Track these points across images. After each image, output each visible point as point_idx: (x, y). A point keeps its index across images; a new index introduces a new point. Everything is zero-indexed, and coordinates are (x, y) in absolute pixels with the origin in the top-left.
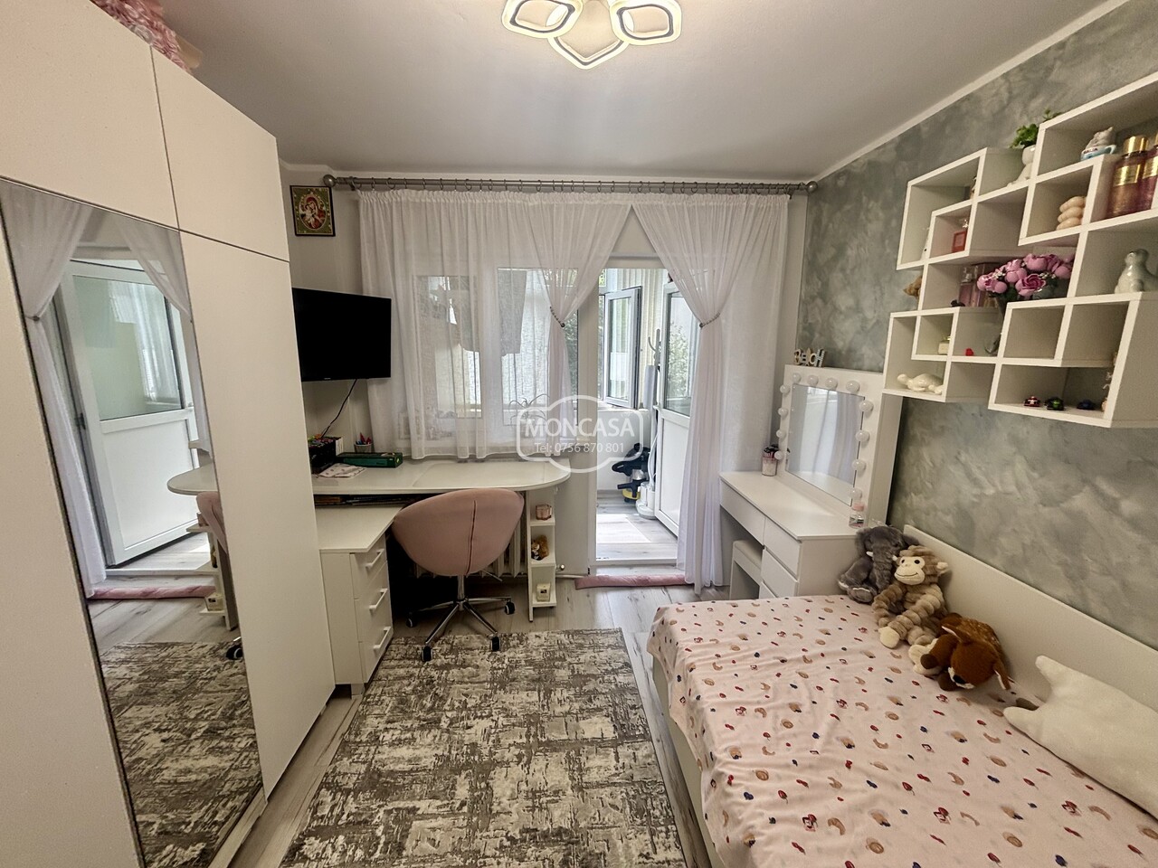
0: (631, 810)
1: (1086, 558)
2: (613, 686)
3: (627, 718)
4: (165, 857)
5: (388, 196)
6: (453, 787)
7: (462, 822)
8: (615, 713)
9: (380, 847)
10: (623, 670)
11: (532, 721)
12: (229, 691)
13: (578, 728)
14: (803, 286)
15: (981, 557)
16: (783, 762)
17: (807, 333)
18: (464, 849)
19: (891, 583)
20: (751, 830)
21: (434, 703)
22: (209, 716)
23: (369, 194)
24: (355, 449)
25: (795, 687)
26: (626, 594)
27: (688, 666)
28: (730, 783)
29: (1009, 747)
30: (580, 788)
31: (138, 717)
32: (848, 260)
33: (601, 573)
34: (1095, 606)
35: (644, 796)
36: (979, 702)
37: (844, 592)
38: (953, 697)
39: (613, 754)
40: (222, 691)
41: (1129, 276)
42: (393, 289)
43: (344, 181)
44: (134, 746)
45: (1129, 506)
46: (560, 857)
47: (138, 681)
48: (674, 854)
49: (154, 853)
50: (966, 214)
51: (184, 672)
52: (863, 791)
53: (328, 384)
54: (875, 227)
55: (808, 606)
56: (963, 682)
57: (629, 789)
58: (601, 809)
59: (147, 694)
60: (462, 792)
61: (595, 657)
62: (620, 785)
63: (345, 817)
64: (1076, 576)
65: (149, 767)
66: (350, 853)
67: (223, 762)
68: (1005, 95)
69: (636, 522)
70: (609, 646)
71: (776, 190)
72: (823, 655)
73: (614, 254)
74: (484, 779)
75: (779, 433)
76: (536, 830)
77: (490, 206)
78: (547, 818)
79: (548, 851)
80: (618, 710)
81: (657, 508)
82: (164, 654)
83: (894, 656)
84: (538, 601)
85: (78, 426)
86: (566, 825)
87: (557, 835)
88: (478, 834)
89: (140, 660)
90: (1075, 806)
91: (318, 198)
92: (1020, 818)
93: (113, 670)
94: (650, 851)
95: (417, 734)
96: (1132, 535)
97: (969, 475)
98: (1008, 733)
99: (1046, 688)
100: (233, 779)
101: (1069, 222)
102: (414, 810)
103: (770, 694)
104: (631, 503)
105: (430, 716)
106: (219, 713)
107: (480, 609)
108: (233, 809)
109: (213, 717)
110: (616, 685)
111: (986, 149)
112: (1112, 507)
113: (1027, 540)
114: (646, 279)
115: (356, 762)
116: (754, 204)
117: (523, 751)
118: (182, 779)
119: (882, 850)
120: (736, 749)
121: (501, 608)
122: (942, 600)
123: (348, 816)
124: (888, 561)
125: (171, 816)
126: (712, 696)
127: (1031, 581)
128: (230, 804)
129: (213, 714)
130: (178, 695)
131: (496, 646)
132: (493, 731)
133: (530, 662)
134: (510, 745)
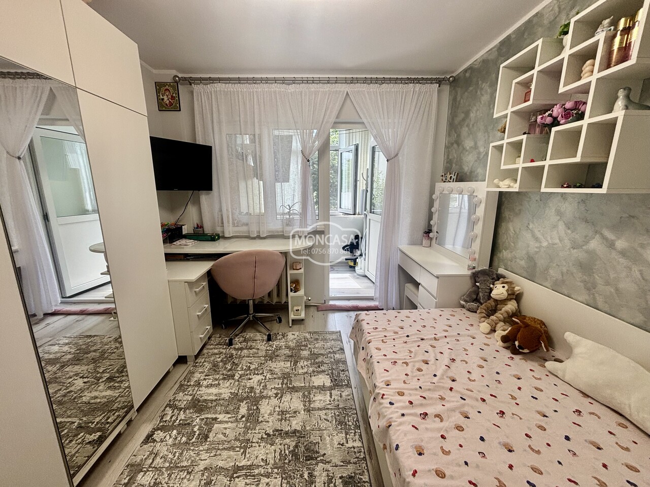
0: (336, 422)
1: (596, 276)
2: (333, 360)
3: (339, 375)
4: (79, 439)
5: (210, 87)
6: (239, 408)
7: (241, 425)
8: (332, 373)
9: (195, 436)
10: (339, 352)
11: (286, 376)
12: (122, 359)
13: (311, 380)
14: (447, 139)
15: (539, 282)
16: (414, 387)
17: (449, 165)
18: (241, 438)
19: (489, 300)
20: (390, 420)
21: (232, 367)
22: (110, 371)
23: (199, 86)
24: (194, 231)
25: (427, 352)
26: (345, 314)
27: (368, 341)
28: (382, 398)
29: (546, 383)
30: (308, 410)
31: (72, 371)
32: (470, 120)
33: (331, 303)
34: (600, 304)
35: (344, 415)
36: (532, 360)
37: (463, 307)
38: (517, 358)
39: (329, 394)
40: (118, 359)
41: (620, 104)
42: (213, 142)
43: (185, 79)
44: (68, 385)
45: (621, 244)
46: (294, 444)
47: (74, 354)
48: (358, 444)
49: (74, 436)
50: (530, 80)
51: (99, 350)
52: (457, 402)
53: (176, 193)
54: (485, 98)
55: (441, 313)
56: (523, 349)
57: (336, 411)
58: (319, 421)
59: (78, 360)
60: (243, 410)
61: (324, 345)
62: (331, 409)
63: (178, 421)
64: (590, 287)
65: (75, 395)
66: (179, 439)
67: (116, 393)
68: (557, 9)
69: (354, 277)
70: (333, 339)
71: (431, 81)
72: (446, 337)
73: (338, 120)
74: (255, 405)
75: (432, 222)
76: (282, 430)
77: (267, 92)
78: (288, 425)
79: (287, 441)
80: (334, 371)
81: (366, 270)
82: (90, 340)
83: (487, 338)
84: (294, 315)
85: (45, 219)
86: (299, 428)
87: (293, 433)
88: (250, 431)
89: (76, 343)
90: (581, 412)
91: (171, 89)
92: (547, 417)
93: (61, 348)
94: (345, 442)
95: (221, 382)
96: (622, 260)
97: (533, 235)
98: (547, 375)
99: (569, 350)
100: (120, 401)
101: (586, 75)
102: (216, 419)
103: (412, 355)
104: (352, 268)
105: (229, 373)
106: (115, 369)
107: (263, 320)
108: (118, 416)
109: (112, 372)
110: (334, 359)
111: (542, 39)
112: (611, 245)
113: (565, 269)
114: (362, 140)
115: (187, 395)
116: (418, 90)
117: (279, 392)
118: (93, 401)
119: (463, 430)
120: (388, 381)
121: (275, 320)
122: (517, 308)
123: (180, 421)
124: (488, 287)
125: (84, 419)
126: (379, 356)
127: (566, 293)
128: (117, 414)
129: (112, 370)
130: (94, 360)
131: (269, 339)
132: (263, 381)
133: (288, 347)
134: (272, 388)
